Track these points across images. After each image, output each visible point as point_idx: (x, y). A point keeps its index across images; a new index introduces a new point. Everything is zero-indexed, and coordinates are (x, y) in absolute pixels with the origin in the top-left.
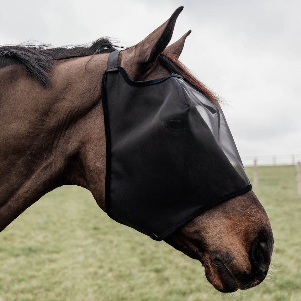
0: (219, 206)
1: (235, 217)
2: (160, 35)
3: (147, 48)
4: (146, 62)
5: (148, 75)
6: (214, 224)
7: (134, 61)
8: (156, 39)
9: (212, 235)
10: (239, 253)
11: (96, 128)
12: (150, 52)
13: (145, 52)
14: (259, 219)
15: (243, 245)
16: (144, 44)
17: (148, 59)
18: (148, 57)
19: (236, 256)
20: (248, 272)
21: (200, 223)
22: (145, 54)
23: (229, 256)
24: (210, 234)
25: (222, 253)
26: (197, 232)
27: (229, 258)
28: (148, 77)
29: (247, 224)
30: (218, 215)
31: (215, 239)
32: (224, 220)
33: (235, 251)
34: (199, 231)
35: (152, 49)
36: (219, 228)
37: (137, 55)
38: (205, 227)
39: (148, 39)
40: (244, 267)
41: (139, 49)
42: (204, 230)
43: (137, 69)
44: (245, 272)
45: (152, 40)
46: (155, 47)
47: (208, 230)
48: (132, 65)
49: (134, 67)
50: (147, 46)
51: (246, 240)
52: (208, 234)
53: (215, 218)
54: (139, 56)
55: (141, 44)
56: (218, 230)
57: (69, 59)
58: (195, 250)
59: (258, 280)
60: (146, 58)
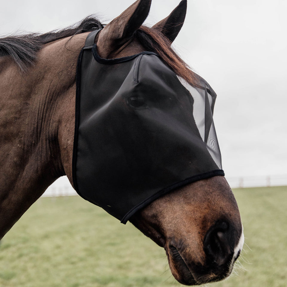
0: (181, 191)
1: (195, 203)
2: (133, 11)
3: (121, 24)
4: (120, 39)
5: (121, 51)
6: (172, 209)
7: (107, 37)
8: (130, 15)
9: (169, 220)
10: (194, 242)
12: (123, 28)
13: (119, 29)
14: (220, 207)
15: (199, 233)
16: (118, 20)
17: (121, 35)
18: (122, 33)
19: (190, 244)
20: (202, 263)
21: (157, 207)
23: (183, 243)
24: (167, 218)
25: (176, 240)
26: (155, 216)
27: (183, 246)
28: (121, 53)
29: (207, 211)
30: (179, 199)
31: (171, 224)
32: (185, 206)
33: (189, 239)
34: (157, 214)
35: (125, 26)
36: (178, 213)
37: (110, 31)
38: (163, 211)
39: (122, 15)
40: (198, 257)
41: (113, 24)
42: (161, 214)
43: (110, 45)
44: (199, 263)
45: (126, 17)
46: (128, 23)
47: (165, 215)
48: (105, 41)
49: (108, 43)
50: (121, 22)
51: (203, 229)
52: (165, 218)
53: (175, 202)
54: (113, 32)
55: (116, 20)
56: (175, 216)
58: (158, 236)
59: (214, 274)
60: (119, 34)
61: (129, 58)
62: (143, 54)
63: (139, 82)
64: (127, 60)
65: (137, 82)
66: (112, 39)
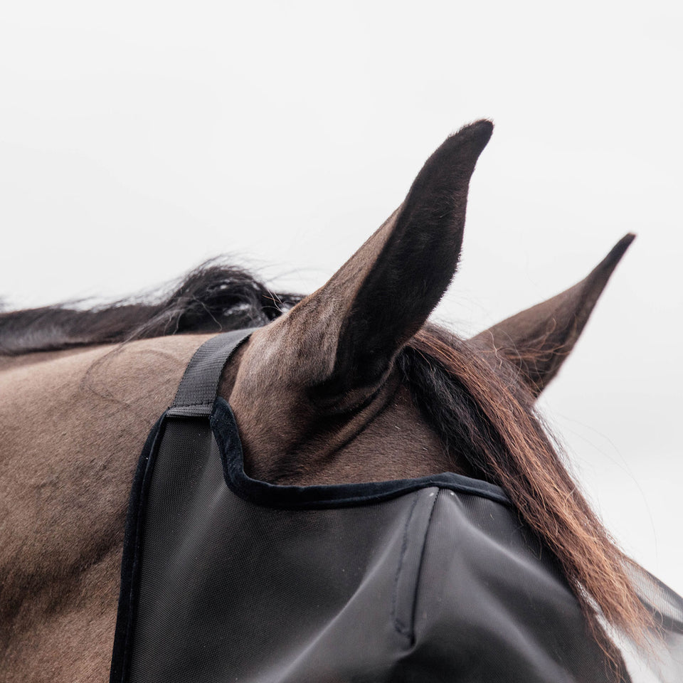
11: (86, 653)
13: (322, 336)
17: (332, 365)
18: (333, 358)
22: (320, 344)
48: (266, 394)
57: (53, 354)
60: (323, 362)
61: (375, 492)
62: (441, 488)
63: (419, 640)
64: (364, 498)
65: (407, 641)
66: (297, 385)
